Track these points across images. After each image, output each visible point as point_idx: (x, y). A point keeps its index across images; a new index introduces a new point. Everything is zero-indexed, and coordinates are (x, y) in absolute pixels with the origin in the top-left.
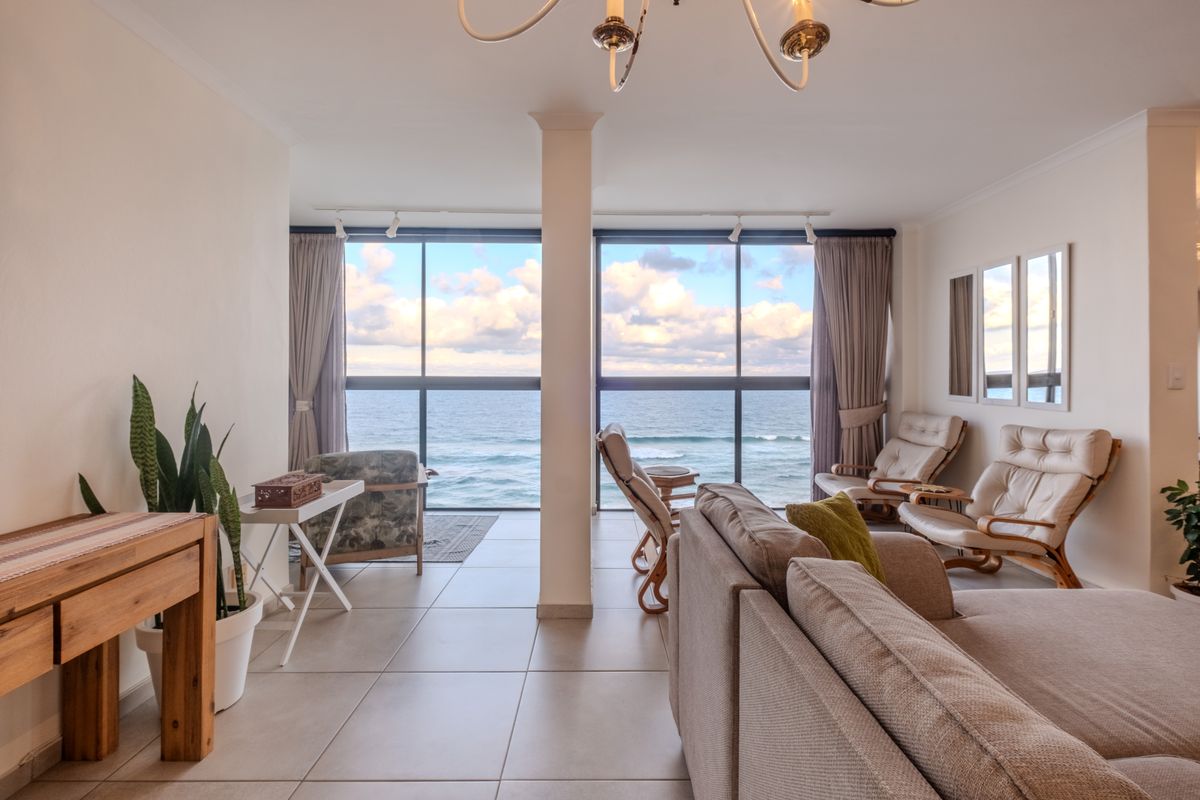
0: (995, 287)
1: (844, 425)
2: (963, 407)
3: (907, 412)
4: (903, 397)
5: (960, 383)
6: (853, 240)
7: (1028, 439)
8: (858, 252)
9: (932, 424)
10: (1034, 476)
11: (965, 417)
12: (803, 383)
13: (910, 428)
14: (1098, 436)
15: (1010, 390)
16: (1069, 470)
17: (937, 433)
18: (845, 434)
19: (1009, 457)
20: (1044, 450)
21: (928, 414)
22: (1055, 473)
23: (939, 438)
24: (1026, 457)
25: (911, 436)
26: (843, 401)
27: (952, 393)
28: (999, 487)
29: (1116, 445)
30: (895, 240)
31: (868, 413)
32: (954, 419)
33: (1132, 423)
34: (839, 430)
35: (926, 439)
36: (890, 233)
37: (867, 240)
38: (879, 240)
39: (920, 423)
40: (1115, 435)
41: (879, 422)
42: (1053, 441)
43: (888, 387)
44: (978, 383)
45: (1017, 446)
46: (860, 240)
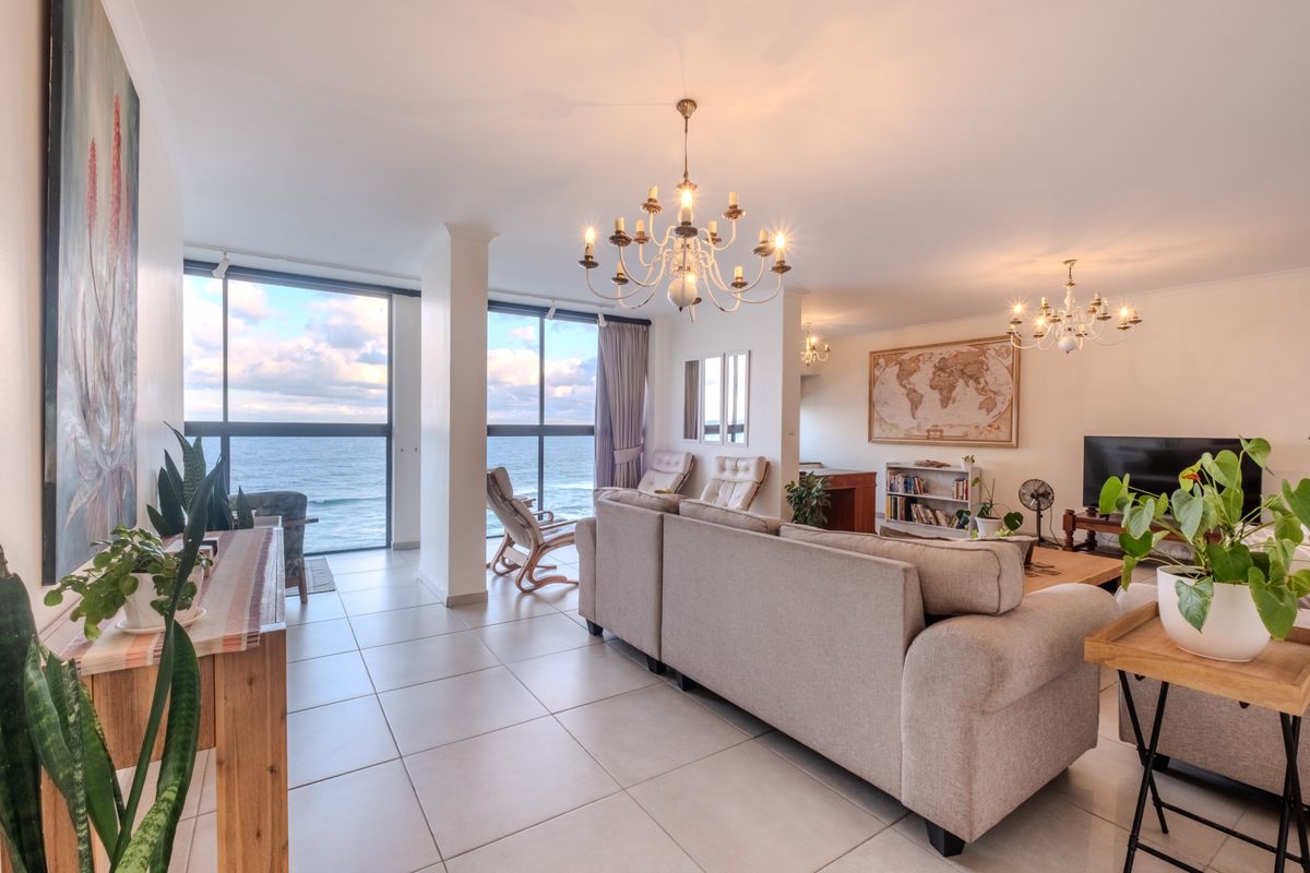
0: (711, 369)
1: (617, 461)
2: (692, 446)
3: (657, 451)
4: (654, 441)
5: (690, 431)
6: (625, 325)
7: (729, 464)
8: (628, 335)
9: (674, 459)
10: (731, 486)
11: (693, 453)
12: (589, 431)
13: (660, 462)
14: (761, 459)
15: (718, 436)
16: (748, 478)
17: (677, 464)
18: (618, 468)
19: (718, 476)
20: (736, 470)
21: (670, 451)
22: (741, 482)
23: (679, 468)
24: (727, 475)
25: (661, 467)
26: (617, 445)
27: (686, 437)
28: (714, 494)
29: (768, 464)
30: (651, 328)
31: (633, 452)
32: (688, 454)
33: (774, 454)
34: (613, 466)
35: (672, 469)
36: (647, 323)
37: (633, 326)
38: (640, 326)
39: (666, 458)
40: (768, 460)
41: (639, 458)
42: (741, 464)
43: (644, 434)
44: (701, 430)
45: (722, 469)
46: (629, 325)
